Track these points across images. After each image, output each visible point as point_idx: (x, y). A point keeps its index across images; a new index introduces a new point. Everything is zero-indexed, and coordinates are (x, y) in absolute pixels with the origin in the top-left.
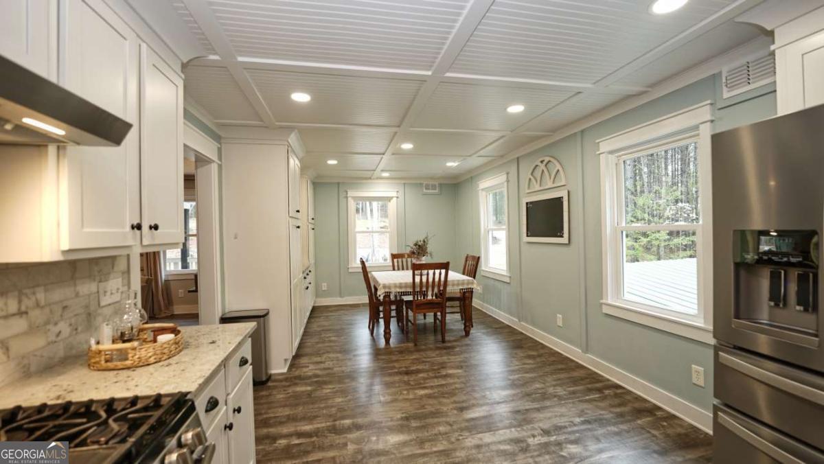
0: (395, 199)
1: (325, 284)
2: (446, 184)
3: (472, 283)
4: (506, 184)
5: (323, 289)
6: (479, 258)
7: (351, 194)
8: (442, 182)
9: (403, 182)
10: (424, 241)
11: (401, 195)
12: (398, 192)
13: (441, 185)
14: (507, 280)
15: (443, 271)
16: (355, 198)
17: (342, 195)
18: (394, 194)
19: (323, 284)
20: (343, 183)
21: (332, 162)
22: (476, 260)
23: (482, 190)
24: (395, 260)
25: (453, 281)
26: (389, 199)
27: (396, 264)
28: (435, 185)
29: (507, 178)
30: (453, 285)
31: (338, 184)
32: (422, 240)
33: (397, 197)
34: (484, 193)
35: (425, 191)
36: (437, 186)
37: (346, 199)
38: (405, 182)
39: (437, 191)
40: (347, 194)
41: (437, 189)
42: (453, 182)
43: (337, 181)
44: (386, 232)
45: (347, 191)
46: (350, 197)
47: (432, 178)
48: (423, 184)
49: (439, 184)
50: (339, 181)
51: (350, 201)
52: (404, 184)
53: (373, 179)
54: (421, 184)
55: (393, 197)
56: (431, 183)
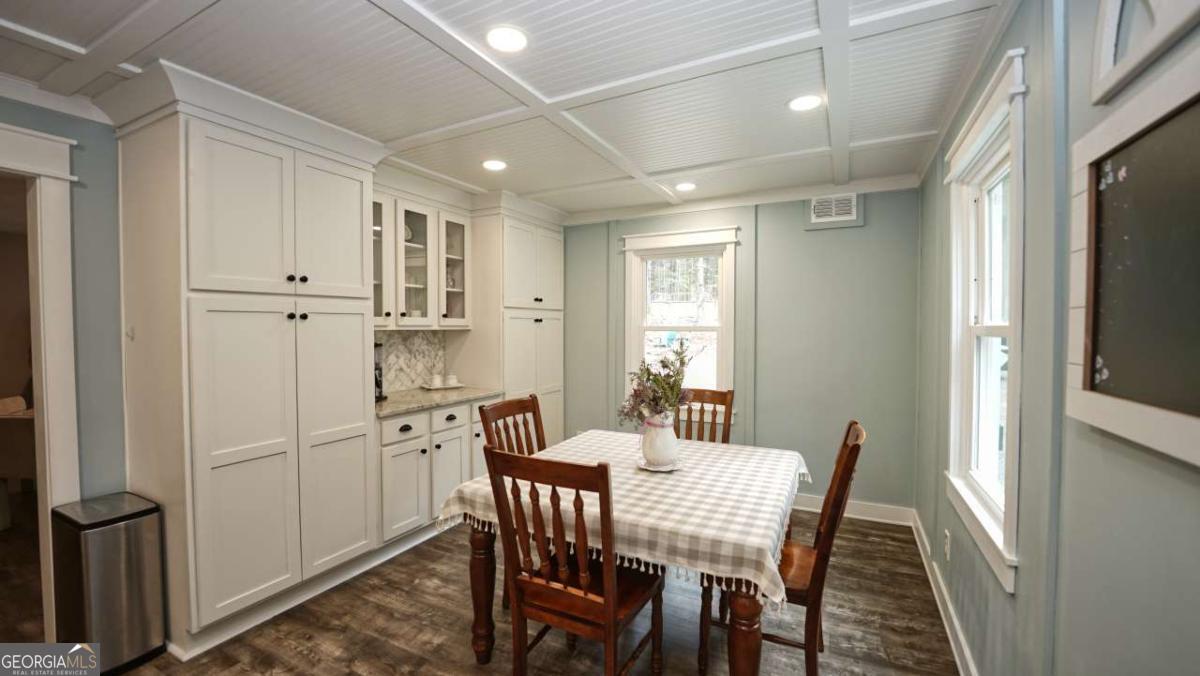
0: (730, 248)
2: (883, 195)
7: (634, 242)
8: (870, 187)
9: (752, 202)
11: (747, 236)
12: (738, 229)
13: (864, 199)
16: (645, 254)
17: (615, 247)
18: (730, 236)
20: (618, 222)
23: (959, 178)
26: (718, 249)
28: (847, 201)
31: (608, 224)
33: (737, 244)
35: (814, 219)
36: (854, 202)
37: (622, 256)
38: (758, 203)
39: (853, 217)
40: (624, 246)
41: (854, 210)
42: (912, 182)
43: (603, 219)
44: (712, 329)
45: (624, 240)
46: (630, 250)
47: (834, 181)
48: (809, 201)
49: (858, 196)
50: (610, 219)
51: (633, 261)
52: (757, 206)
53: (677, 205)
54: (804, 201)
55: (726, 244)
56: (835, 194)
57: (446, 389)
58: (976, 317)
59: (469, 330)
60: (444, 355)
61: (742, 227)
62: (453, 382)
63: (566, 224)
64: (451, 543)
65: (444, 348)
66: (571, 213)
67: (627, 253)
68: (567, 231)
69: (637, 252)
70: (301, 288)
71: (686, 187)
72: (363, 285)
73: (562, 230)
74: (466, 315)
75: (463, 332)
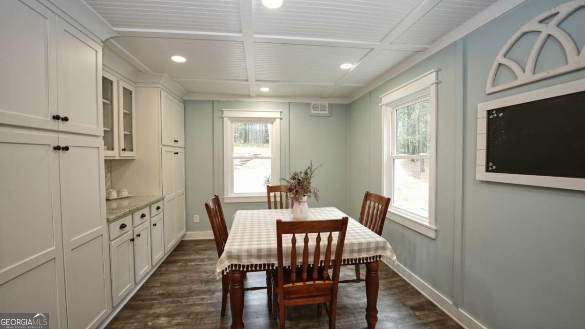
0: (278, 121)
1: (198, 216)
2: (337, 104)
3: (384, 248)
4: (434, 87)
5: (195, 221)
6: (389, 200)
7: (228, 113)
8: (333, 101)
9: (287, 101)
10: (306, 174)
11: (285, 116)
12: (281, 112)
13: (331, 105)
14: (432, 235)
15: (336, 235)
16: (234, 120)
17: (217, 114)
18: (277, 115)
19: (195, 216)
20: (219, 101)
21: (179, 59)
22: (384, 203)
23: (387, 105)
24: (272, 194)
25: (352, 244)
26: (272, 120)
27: (272, 199)
28: (324, 106)
29: (437, 78)
30: (352, 251)
31: (213, 101)
32: (303, 172)
33: (281, 119)
34: (389, 109)
35: (312, 112)
36: (327, 106)
37: (221, 120)
38: (290, 101)
39: (326, 112)
40: (223, 115)
41: (327, 109)
42: (347, 102)
43: (211, 99)
44: (268, 158)
45: (223, 111)
46: (226, 117)
47: (321, 97)
48: (311, 104)
49: (329, 104)
50: (214, 99)
51: (227, 123)
52: (289, 103)
53: (253, 97)
54: (308, 103)
55: (275, 118)
56: (320, 102)
57: (121, 199)
58: (392, 153)
59: (134, 159)
60: (111, 176)
61: (283, 111)
62: (125, 193)
63: (186, 98)
64: (151, 295)
65: (110, 171)
66: (189, 92)
67: (225, 118)
68: (185, 103)
69: (229, 118)
70: (61, 125)
71: (265, 89)
72: (98, 127)
73: (182, 101)
74: (134, 150)
75: (130, 161)
